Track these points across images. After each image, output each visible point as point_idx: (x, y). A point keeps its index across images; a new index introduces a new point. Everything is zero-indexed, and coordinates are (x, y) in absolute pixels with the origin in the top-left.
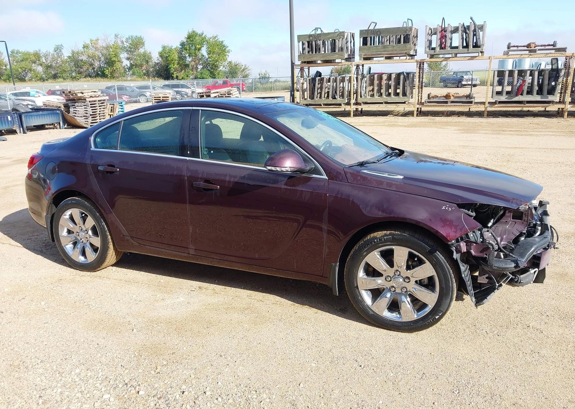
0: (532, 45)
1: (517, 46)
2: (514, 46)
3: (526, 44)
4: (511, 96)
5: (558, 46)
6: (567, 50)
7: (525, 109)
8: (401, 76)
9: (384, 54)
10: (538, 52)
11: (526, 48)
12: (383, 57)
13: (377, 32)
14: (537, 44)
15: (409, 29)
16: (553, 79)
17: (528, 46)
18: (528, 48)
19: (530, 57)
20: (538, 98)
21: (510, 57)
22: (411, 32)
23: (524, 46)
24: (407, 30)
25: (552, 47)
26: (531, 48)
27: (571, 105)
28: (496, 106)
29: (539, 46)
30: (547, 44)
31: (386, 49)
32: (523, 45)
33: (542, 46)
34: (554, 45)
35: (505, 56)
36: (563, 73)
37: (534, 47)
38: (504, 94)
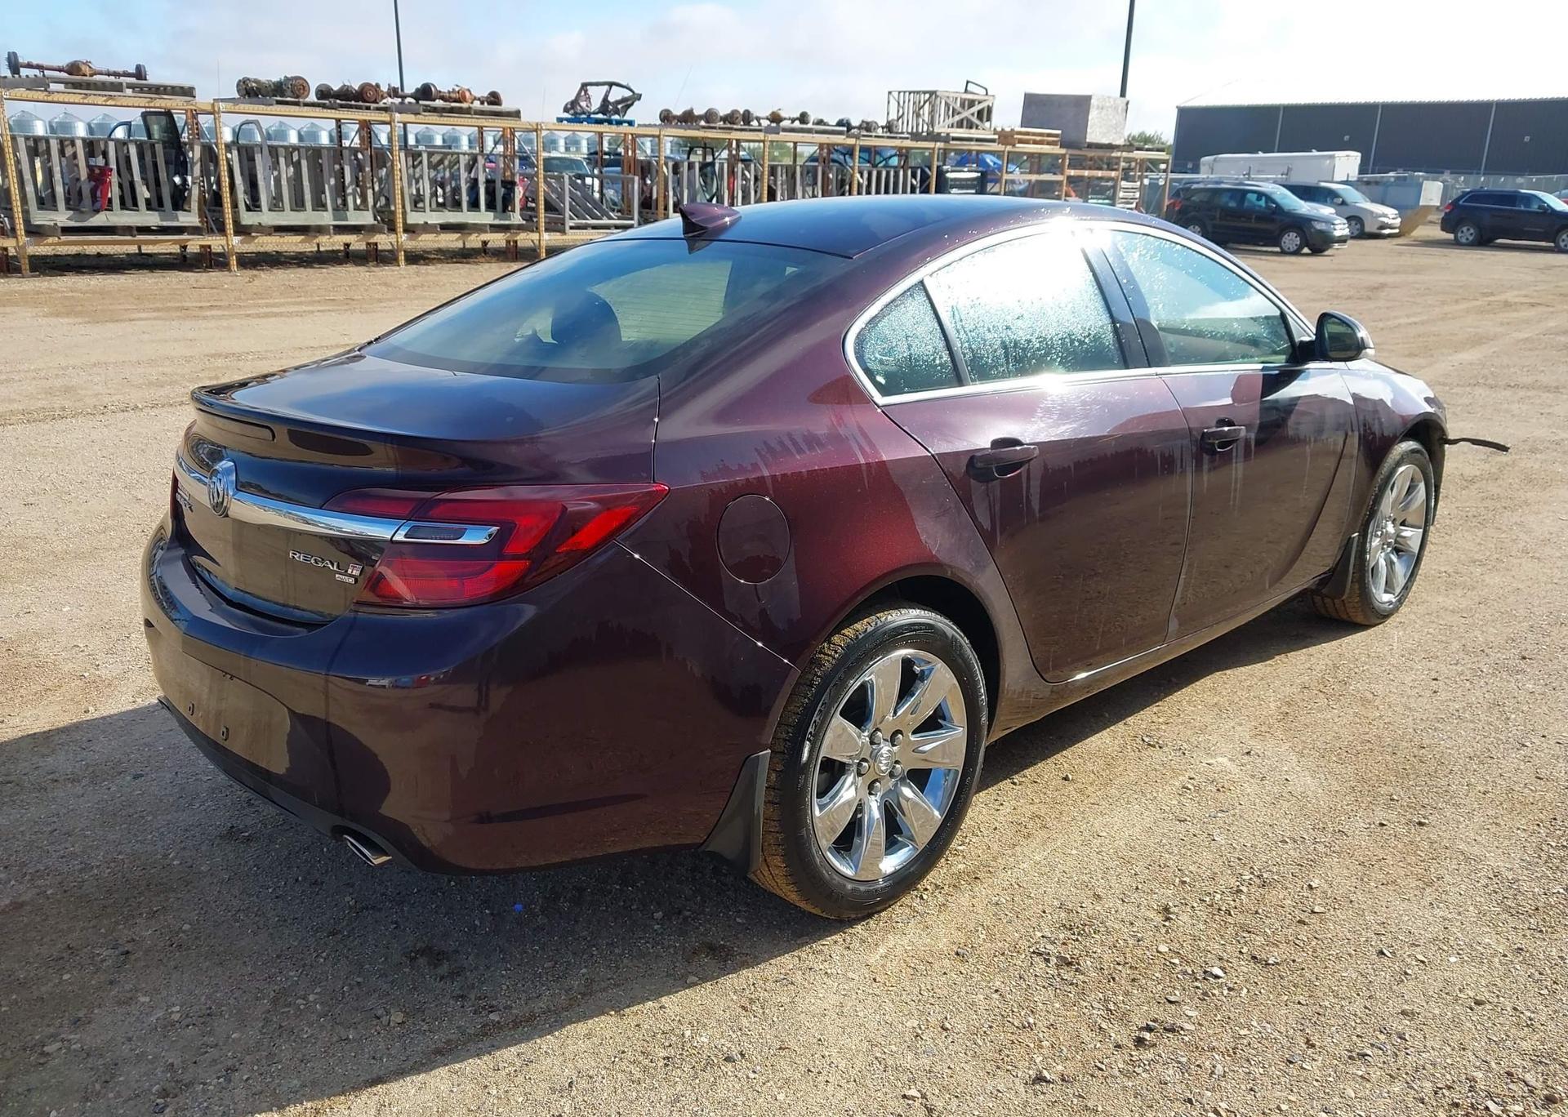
0: (83, 68)
1: (40, 68)
2: (29, 66)
3: (64, 62)
4: (82, 212)
5: (153, 78)
6: (197, 93)
7: (92, 250)
11: (64, 75)
14: (97, 66)
16: (172, 167)
17: (73, 68)
18: (70, 74)
20: (153, 219)
23: (60, 70)
25: (133, 80)
26: (80, 75)
27: (239, 238)
28: (50, 240)
29: (101, 74)
30: (120, 70)
32: (55, 64)
33: (108, 74)
34: (140, 73)
35: (41, 95)
36: (196, 154)
37: (91, 75)
38: (61, 204)
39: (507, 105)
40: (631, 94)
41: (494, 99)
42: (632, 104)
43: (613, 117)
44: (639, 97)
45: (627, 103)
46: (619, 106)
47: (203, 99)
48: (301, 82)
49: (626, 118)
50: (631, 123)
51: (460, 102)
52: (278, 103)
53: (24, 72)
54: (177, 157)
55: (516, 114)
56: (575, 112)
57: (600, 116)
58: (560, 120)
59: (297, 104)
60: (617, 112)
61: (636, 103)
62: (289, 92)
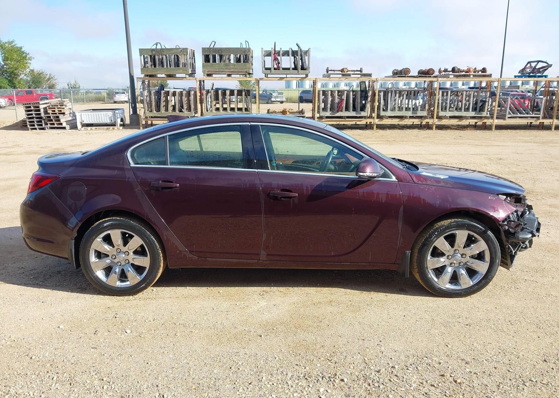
0: (345, 70)
1: (334, 71)
2: (331, 70)
3: (340, 69)
4: (334, 112)
5: (364, 72)
6: (372, 75)
8: (243, 93)
9: (226, 72)
10: (352, 76)
11: (340, 72)
12: (225, 74)
13: (219, 50)
14: (349, 69)
15: (247, 50)
16: (363, 98)
17: (342, 70)
19: (346, 80)
20: (353, 114)
21: (331, 79)
22: (249, 53)
23: (339, 71)
24: (246, 51)
25: (359, 72)
26: (344, 72)
27: (378, 120)
28: (323, 120)
29: (350, 71)
30: (355, 70)
31: (228, 67)
32: (338, 69)
33: (352, 71)
34: (361, 71)
35: (328, 79)
36: (370, 94)
37: (347, 72)
38: (329, 110)
39: (488, 73)
40: (547, 65)
41: (484, 70)
42: (547, 69)
43: (537, 75)
44: (551, 66)
45: (545, 69)
46: (541, 70)
47: (374, 77)
48: (407, 69)
49: (543, 75)
50: (546, 76)
51: (468, 72)
52: (398, 77)
53: (329, 72)
54: (365, 95)
55: (490, 76)
56: (523, 73)
57: (531, 74)
58: (515, 77)
59: (405, 77)
60: (539, 72)
61: (549, 69)
62: (403, 73)
